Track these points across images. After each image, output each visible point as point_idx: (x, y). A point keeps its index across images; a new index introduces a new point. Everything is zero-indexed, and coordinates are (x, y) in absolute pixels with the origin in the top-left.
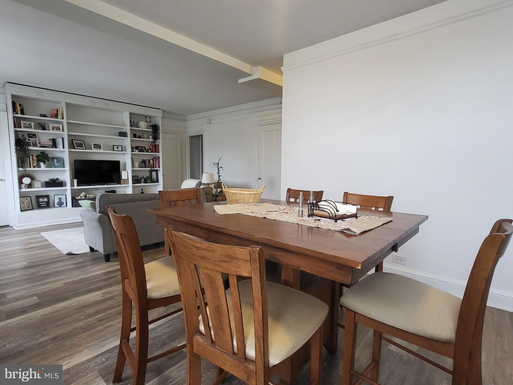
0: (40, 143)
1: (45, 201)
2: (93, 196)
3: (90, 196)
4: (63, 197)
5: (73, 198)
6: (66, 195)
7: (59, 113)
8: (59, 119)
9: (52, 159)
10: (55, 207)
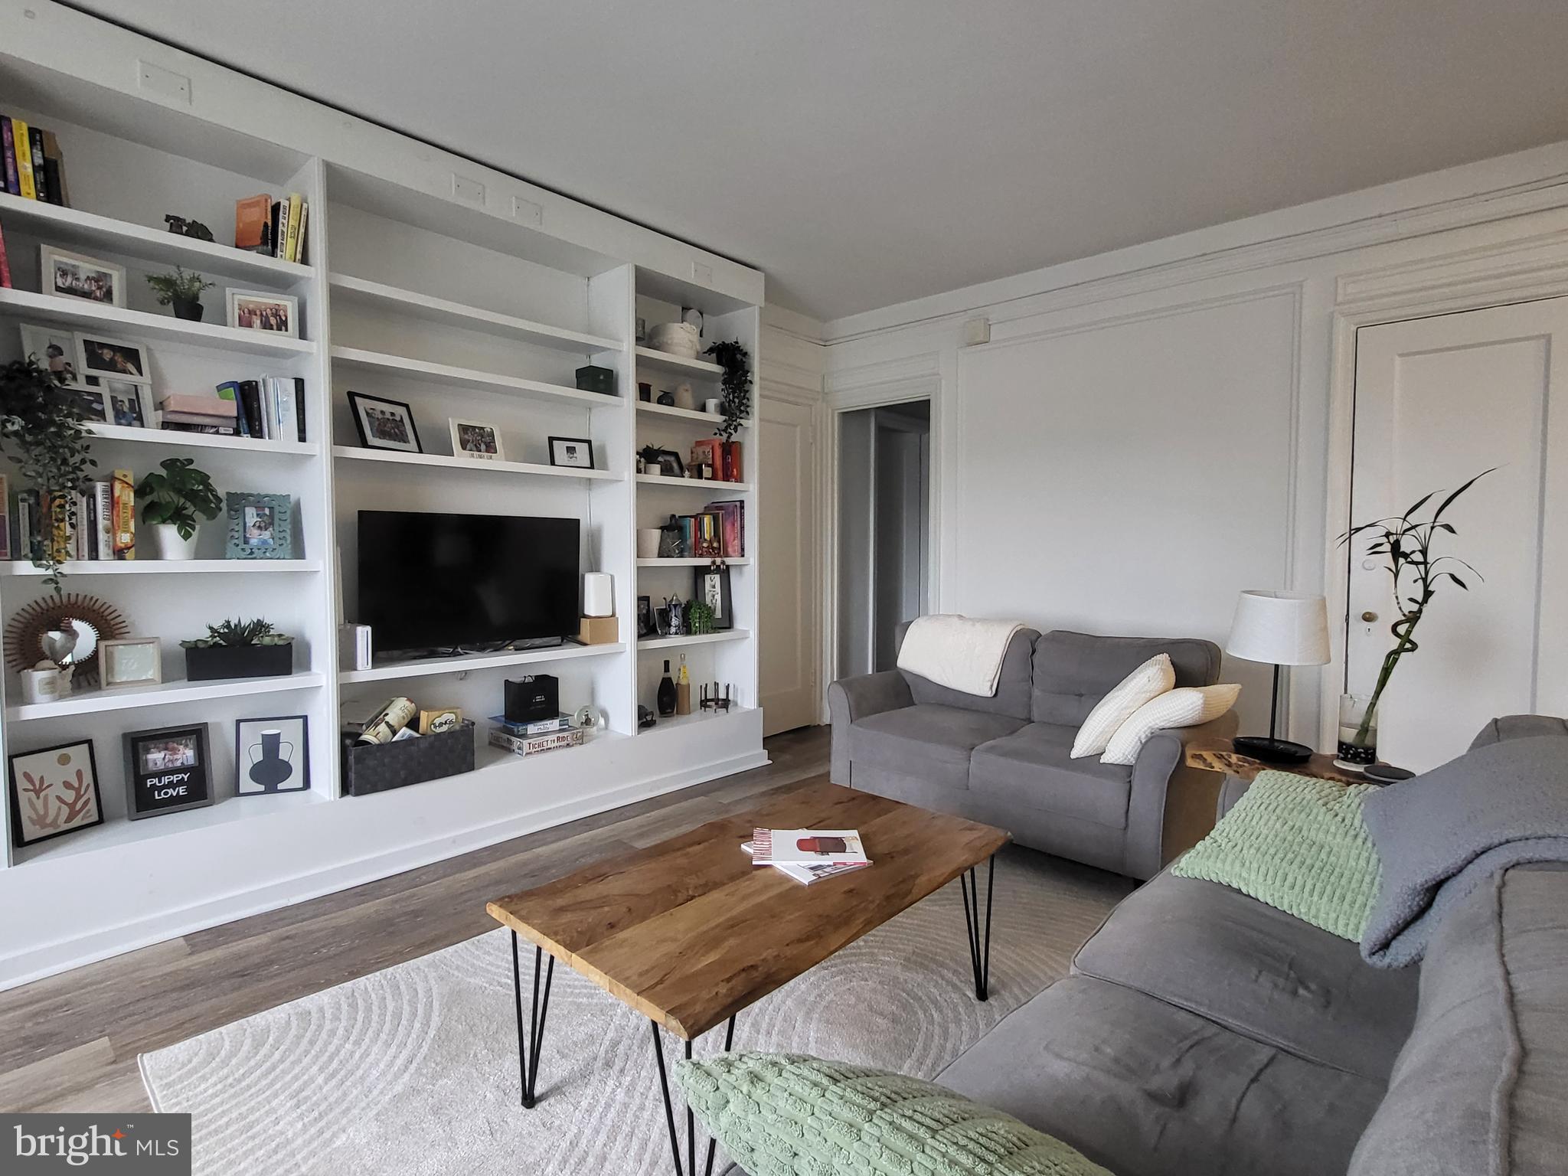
0: (160, 406)
1: (178, 764)
2: (454, 717)
3: (437, 721)
4: (289, 734)
5: (348, 742)
6: (305, 718)
7: (288, 224)
8: (284, 263)
9: (230, 509)
10: (237, 793)
